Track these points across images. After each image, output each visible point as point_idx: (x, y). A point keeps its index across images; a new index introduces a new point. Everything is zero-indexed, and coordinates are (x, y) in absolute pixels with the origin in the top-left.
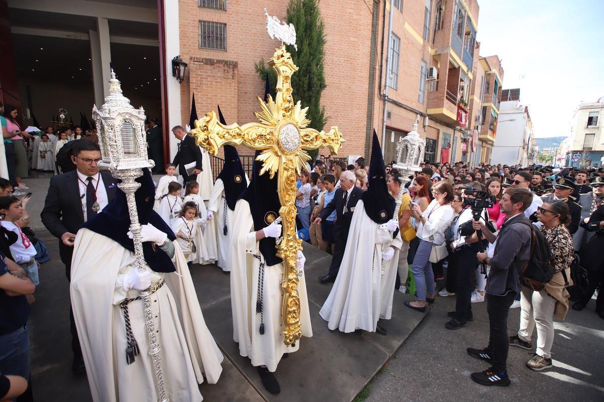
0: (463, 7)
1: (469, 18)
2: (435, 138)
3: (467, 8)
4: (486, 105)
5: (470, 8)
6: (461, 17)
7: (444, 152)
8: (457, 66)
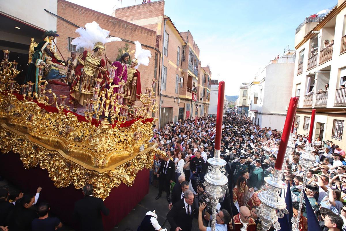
0: (193, 52)
1: (195, 55)
2: (183, 107)
3: (194, 52)
4: (205, 88)
5: (196, 51)
6: (192, 55)
7: (187, 113)
8: (191, 76)
